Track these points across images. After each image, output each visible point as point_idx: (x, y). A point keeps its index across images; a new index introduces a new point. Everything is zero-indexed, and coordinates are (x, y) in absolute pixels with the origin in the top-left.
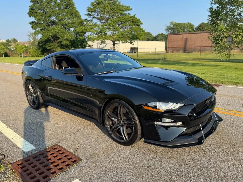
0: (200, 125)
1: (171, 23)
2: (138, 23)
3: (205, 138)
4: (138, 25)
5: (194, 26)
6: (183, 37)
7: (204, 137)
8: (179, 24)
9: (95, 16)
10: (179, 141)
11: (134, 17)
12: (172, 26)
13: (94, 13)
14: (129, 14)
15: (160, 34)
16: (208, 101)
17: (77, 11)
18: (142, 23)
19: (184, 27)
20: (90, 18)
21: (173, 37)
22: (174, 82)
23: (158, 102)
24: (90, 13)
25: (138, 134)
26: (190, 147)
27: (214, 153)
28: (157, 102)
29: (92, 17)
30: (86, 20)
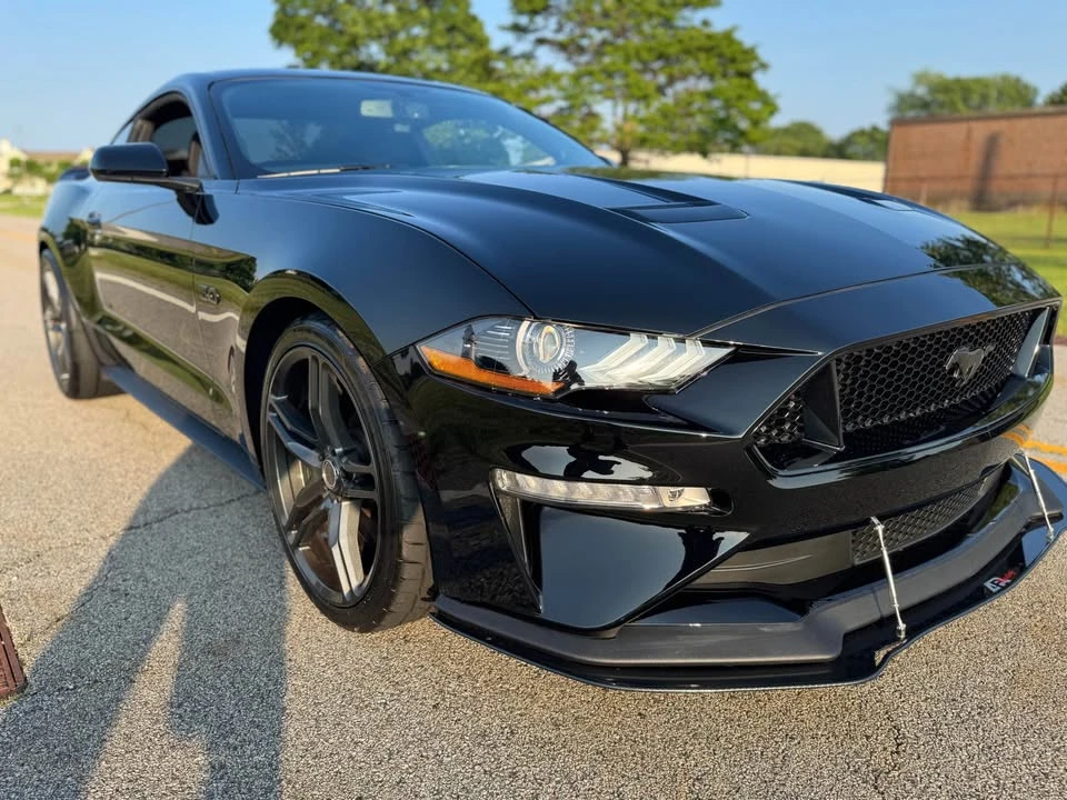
0: (880, 528)
1: (920, 78)
2: (744, 67)
3: (913, 633)
4: (745, 75)
5: (1035, 91)
6: (969, 136)
7: (902, 626)
8: (958, 81)
9: (548, 34)
10: (680, 633)
11: (728, 36)
12: (921, 91)
13: (539, 20)
14: (706, 23)
15: (862, 133)
16: (970, 359)
17: (474, 19)
18: (764, 66)
19: (984, 98)
20: (521, 46)
21: (917, 132)
22: (711, 203)
23: (525, 324)
24: (524, 20)
25: (405, 553)
26: (794, 690)
27: (971, 757)
28: (521, 319)
29: (532, 37)
30: (505, 52)
